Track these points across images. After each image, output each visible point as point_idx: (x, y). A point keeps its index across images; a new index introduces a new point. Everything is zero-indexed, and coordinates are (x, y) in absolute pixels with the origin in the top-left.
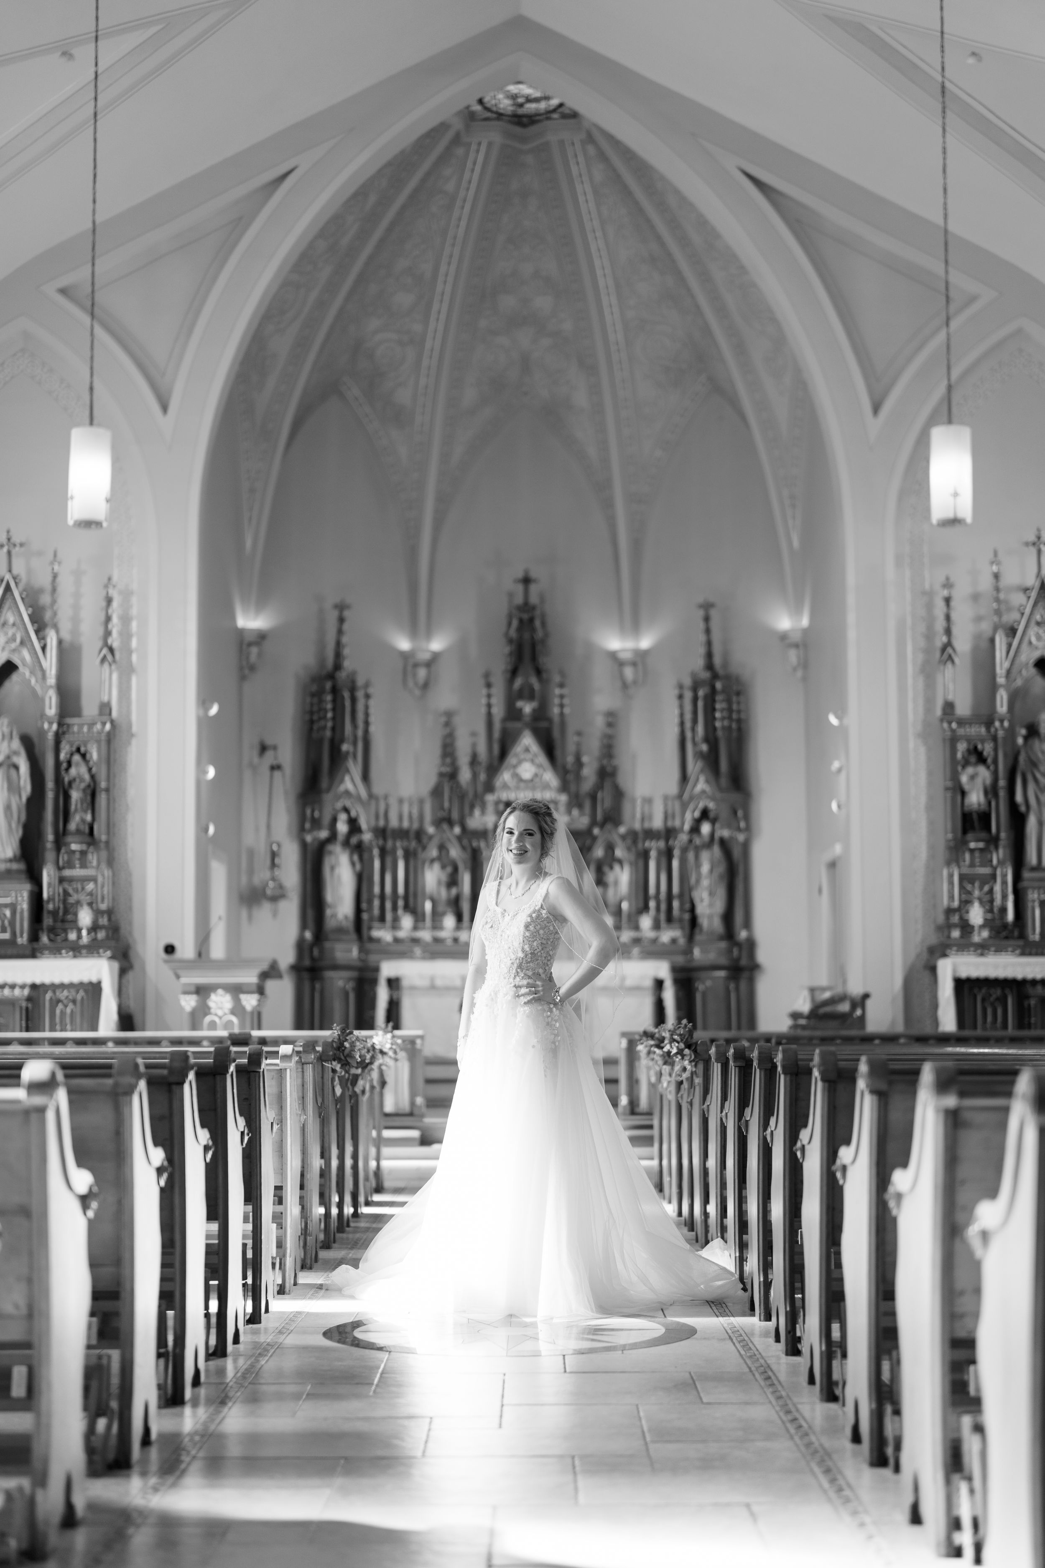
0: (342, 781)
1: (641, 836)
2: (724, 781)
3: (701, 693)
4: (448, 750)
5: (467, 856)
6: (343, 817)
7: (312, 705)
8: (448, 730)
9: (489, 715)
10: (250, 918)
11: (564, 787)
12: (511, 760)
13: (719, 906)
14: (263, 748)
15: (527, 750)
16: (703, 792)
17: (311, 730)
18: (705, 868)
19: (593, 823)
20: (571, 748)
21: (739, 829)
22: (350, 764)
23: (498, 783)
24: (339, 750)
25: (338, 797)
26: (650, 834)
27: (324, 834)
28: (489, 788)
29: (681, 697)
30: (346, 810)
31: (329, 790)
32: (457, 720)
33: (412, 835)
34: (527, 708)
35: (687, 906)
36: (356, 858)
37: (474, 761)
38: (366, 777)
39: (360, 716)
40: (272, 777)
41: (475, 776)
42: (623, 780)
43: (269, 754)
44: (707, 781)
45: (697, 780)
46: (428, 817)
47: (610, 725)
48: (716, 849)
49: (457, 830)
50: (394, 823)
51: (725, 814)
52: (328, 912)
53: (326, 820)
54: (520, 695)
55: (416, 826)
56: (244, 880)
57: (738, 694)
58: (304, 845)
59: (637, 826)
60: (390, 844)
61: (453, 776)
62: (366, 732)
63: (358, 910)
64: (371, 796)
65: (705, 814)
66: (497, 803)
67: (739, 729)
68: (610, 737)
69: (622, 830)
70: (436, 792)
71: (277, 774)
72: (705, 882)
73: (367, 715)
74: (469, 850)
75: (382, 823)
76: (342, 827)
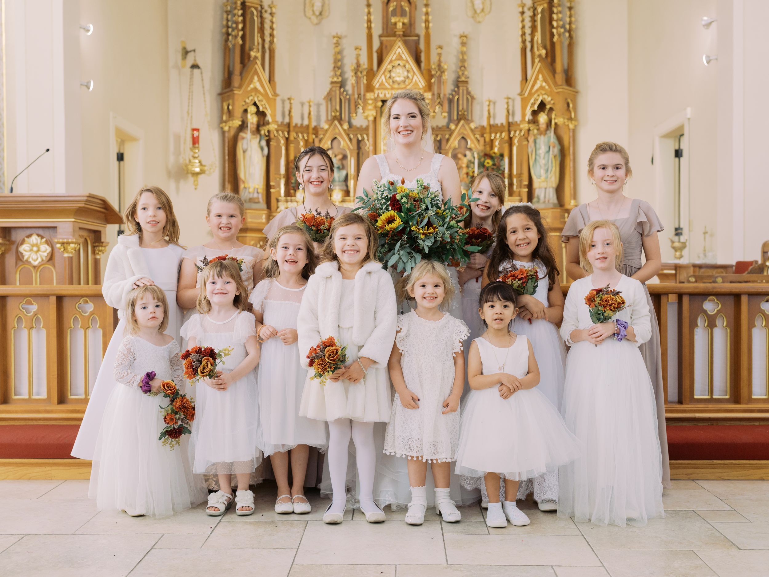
0: (251, 81)
1: (488, 130)
2: (560, 77)
3: (539, 9)
4: (338, 65)
5: (353, 146)
6: (253, 109)
7: (228, 20)
8: (337, 50)
9: (369, 28)
10: (178, 189)
11: (429, 87)
12: (386, 65)
13: (554, 181)
14: (186, 53)
15: (400, 58)
16: (542, 88)
17: (227, 40)
18: (542, 150)
19: (450, 121)
20: (434, 58)
21: (570, 119)
22: (258, 66)
23: (376, 83)
24: (249, 56)
25: (248, 94)
26: (494, 128)
27: (237, 123)
28: (370, 88)
29: (523, 13)
30: (255, 104)
31: (240, 87)
32: (344, 42)
33: (311, 131)
34: (399, 22)
35: (526, 183)
36: (264, 143)
37: (357, 70)
38: (271, 80)
39: (267, 32)
40: (192, 74)
41: (358, 82)
42: (473, 88)
43: (190, 56)
44: (545, 80)
45: (537, 79)
46: (323, 118)
47: (463, 44)
48: (551, 134)
49: (346, 126)
50: (296, 120)
51: (560, 106)
52: (242, 186)
53: (238, 112)
54: (394, 13)
55: (314, 124)
56: (172, 159)
57: (570, 8)
58: (223, 133)
59: (485, 123)
60: (293, 135)
61: (342, 85)
62: (271, 42)
63: (268, 187)
64: (276, 95)
65: (542, 106)
66: (375, 100)
67: (570, 36)
68: (463, 53)
69: (473, 126)
70: (329, 97)
71: (196, 71)
72: (542, 162)
73: (272, 28)
74: (355, 141)
75: (287, 120)
76: (252, 119)
